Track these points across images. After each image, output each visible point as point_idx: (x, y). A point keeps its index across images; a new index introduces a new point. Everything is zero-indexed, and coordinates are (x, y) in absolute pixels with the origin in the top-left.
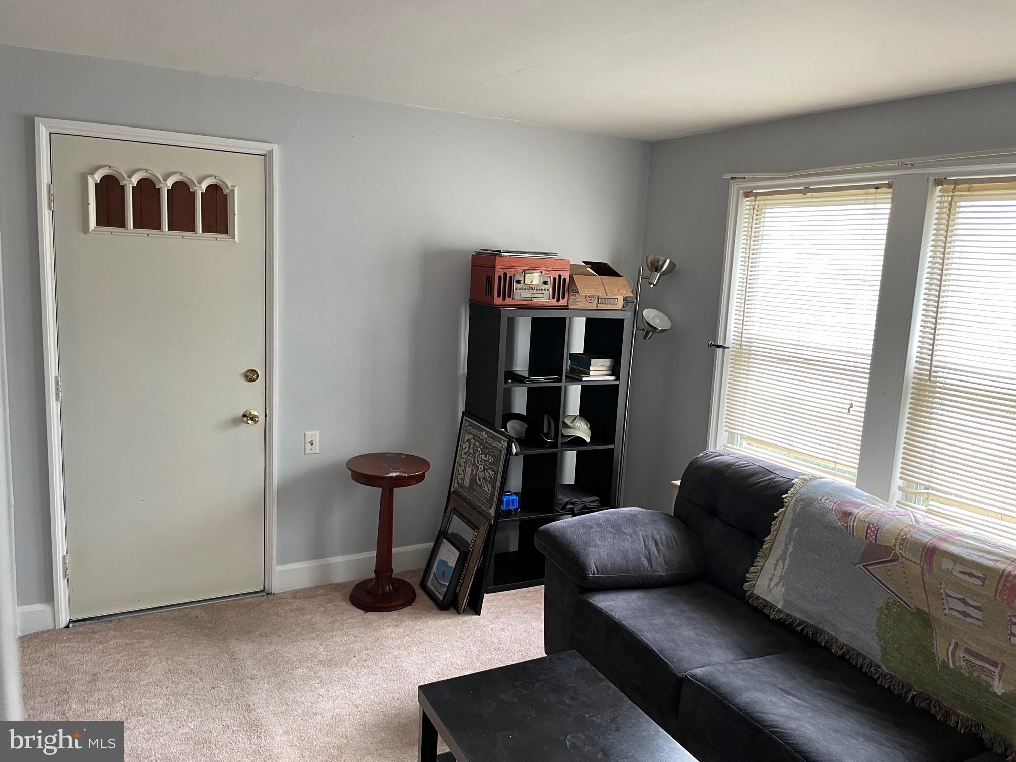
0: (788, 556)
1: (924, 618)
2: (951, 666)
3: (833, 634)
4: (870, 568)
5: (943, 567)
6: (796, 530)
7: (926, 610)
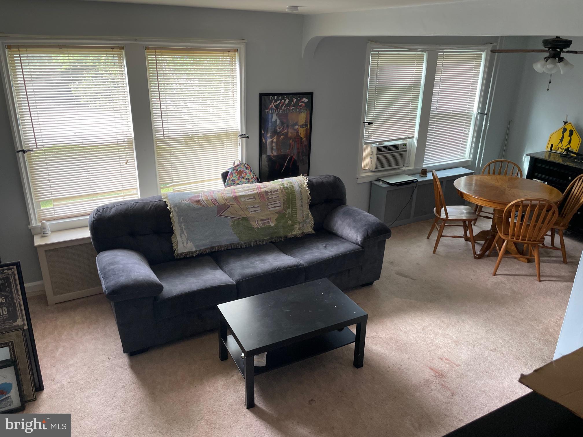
0: (184, 230)
1: (246, 219)
2: (259, 227)
3: (218, 245)
4: (222, 214)
5: (243, 201)
6: (181, 218)
7: (246, 216)
